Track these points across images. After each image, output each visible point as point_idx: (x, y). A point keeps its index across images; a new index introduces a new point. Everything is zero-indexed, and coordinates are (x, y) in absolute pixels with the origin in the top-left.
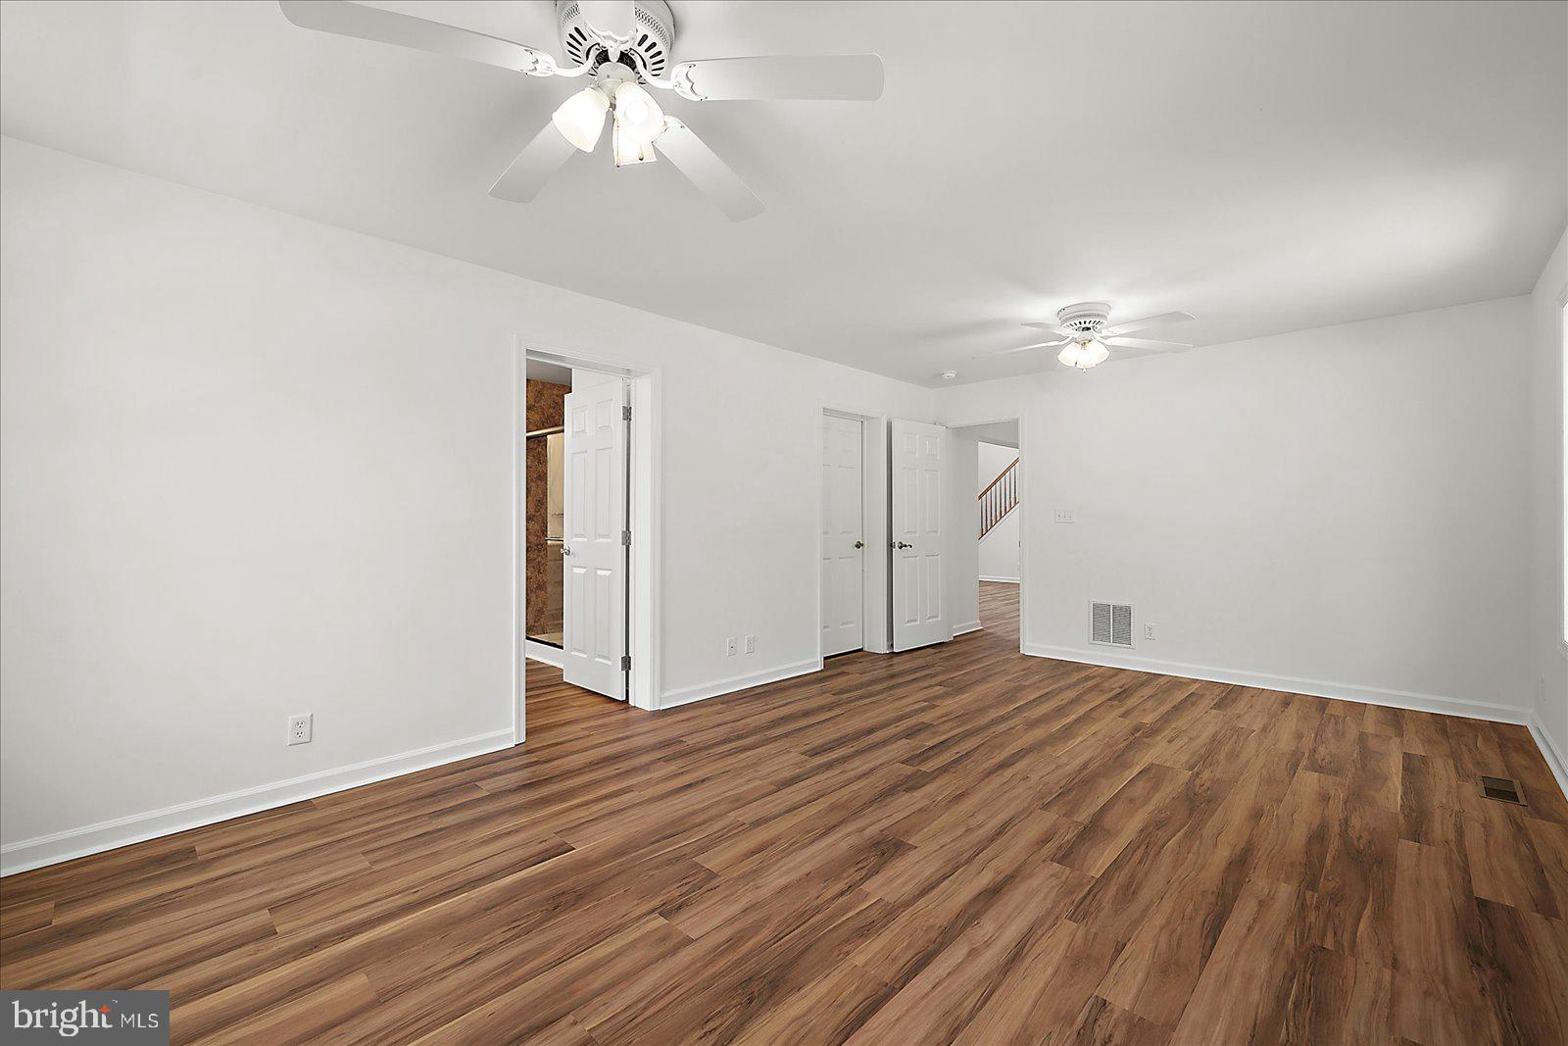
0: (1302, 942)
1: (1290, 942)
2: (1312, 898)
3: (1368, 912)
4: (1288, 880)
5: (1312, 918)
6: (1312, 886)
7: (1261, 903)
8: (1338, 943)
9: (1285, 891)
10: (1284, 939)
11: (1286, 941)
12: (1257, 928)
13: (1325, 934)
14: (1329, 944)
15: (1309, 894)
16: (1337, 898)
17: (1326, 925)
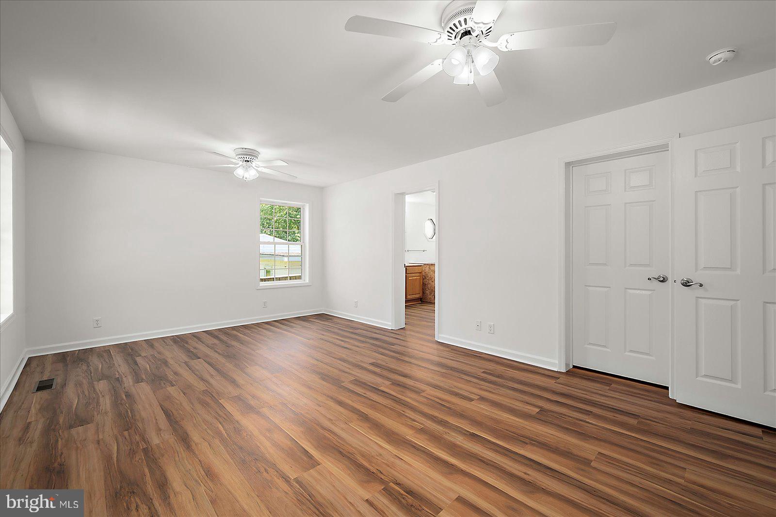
0: (136, 427)
1: (140, 425)
2: (142, 445)
3: (115, 455)
4: (158, 446)
5: (137, 438)
6: (145, 451)
7: (160, 430)
8: (123, 436)
9: (155, 440)
10: (142, 424)
11: (141, 424)
12: (154, 421)
13: (129, 435)
14: (126, 433)
15: (145, 446)
16: (132, 453)
17: (131, 439)
